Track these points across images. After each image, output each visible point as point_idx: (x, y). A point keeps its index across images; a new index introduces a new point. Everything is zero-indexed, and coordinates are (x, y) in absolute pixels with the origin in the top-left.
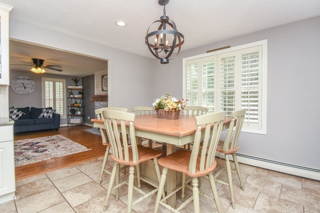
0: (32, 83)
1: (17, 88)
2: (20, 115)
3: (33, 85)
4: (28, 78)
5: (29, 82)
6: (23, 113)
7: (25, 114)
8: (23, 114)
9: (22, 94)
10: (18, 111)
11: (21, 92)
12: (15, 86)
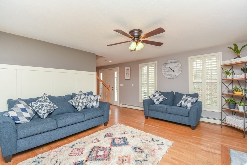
0: (179, 65)
1: (166, 73)
2: (161, 100)
3: (179, 67)
4: (175, 61)
5: (176, 64)
6: (164, 97)
7: (166, 99)
8: (164, 99)
9: (170, 78)
10: (160, 95)
11: (169, 76)
12: (164, 71)
